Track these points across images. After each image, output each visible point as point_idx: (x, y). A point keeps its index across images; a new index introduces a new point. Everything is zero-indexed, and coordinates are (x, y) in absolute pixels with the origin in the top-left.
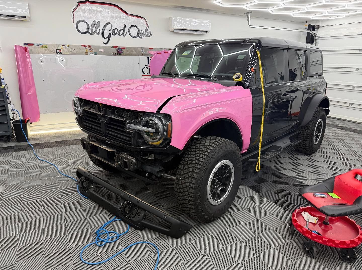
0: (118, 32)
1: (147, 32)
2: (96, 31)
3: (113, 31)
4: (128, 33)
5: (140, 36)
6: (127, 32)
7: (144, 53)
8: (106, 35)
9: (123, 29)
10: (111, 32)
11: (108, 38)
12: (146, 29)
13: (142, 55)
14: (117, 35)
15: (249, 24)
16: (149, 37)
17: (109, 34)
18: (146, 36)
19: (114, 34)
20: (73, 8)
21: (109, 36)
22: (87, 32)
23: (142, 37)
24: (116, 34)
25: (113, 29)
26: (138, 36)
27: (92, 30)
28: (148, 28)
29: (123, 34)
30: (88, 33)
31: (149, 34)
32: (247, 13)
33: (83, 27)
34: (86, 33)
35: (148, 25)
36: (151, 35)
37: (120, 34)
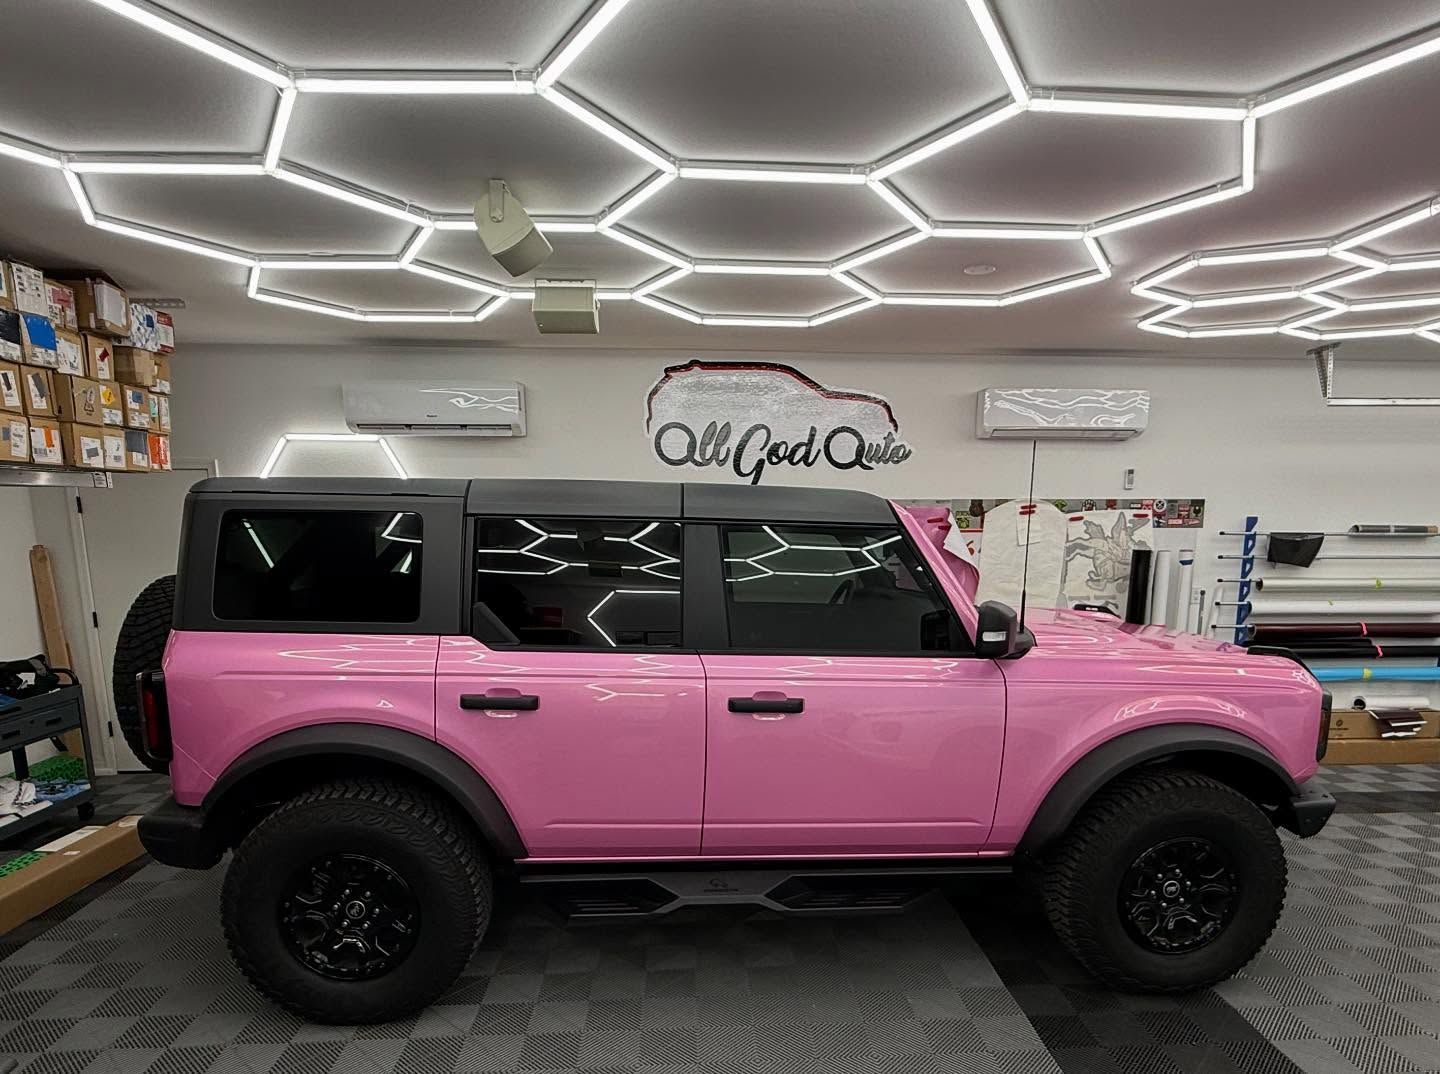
0: (789, 450)
1: (893, 446)
2: (716, 453)
3: (773, 451)
4: (822, 452)
5: (864, 461)
6: (819, 450)
8: (747, 465)
9: (806, 442)
10: (764, 455)
11: (753, 475)
14: (786, 462)
15: (1325, 394)
16: (898, 462)
17: (759, 460)
18: (887, 464)
19: (775, 460)
20: (650, 390)
21: (759, 466)
22: (689, 458)
23: (873, 464)
24: (781, 460)
25: (771, 443)
26: (857, 462)
27: (702, 454)
28: (894, 434)
29: (805, 458)
30: (690, 464)
31: (899, 456)
32: (1319, 351)
33: (675, 445)
34: (687, 461)
35: (894, 422)
36: (906, 456)
37: (795, 461)
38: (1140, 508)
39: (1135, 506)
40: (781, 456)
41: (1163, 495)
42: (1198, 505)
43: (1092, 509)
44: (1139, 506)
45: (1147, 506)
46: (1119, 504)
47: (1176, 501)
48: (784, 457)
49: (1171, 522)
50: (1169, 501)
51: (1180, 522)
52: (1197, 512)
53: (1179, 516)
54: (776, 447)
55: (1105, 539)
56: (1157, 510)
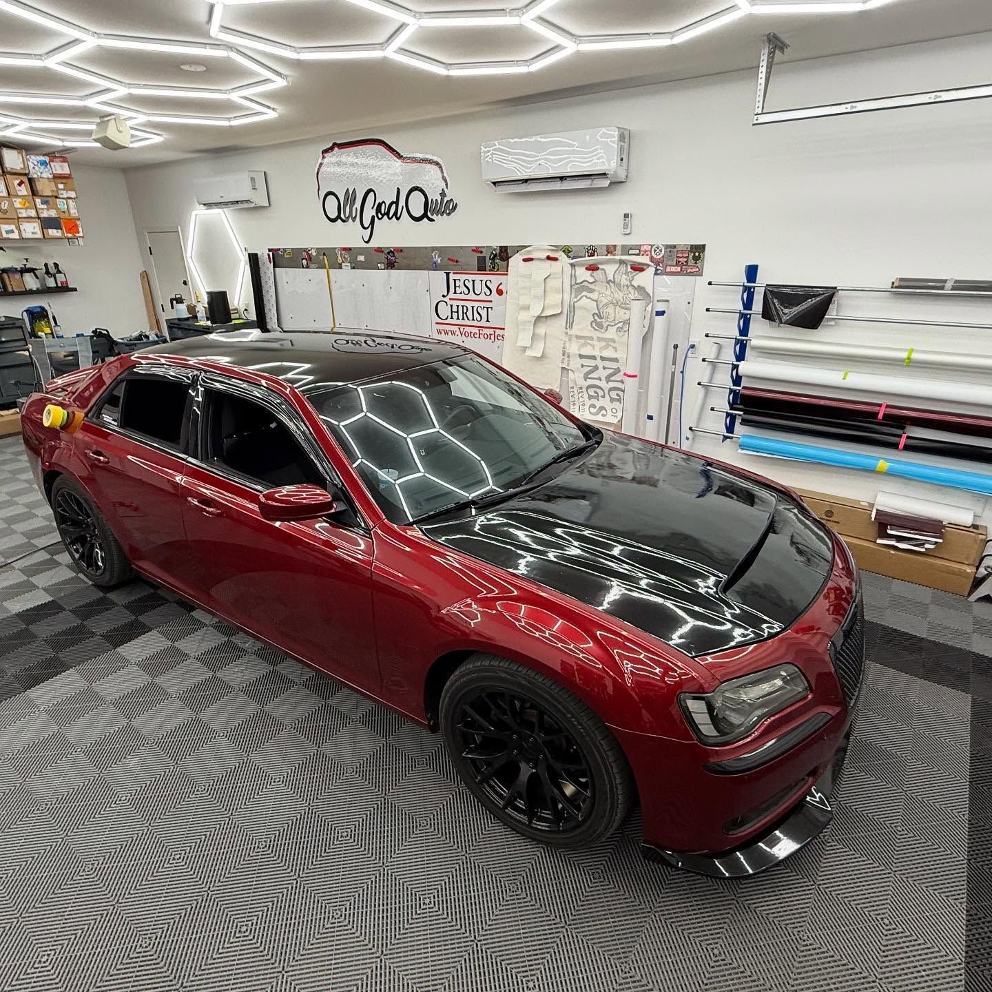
0: (387, 209)
1: (445, 200)
3: (378, 210)
4: (405, 208)
5: (429, 214)
6: (403, 207)
7: (439, 261)
8: (366, 221)
9: (395, 200)
10: (374, 212)
11: (370, 229)
12: (443, 194)
13: (436, 267)
14: (386, 217)
16: (449, 214)
17: (372, 217)
18: (442, 215)
19: (380, 216)
21: (372, 222)
23: (434, 217)
24: (383, 215)
25: (377, 203)
26: (425, 215)
28: (445, 189)
29: (395, 214)
30: (340, 221)
31: (449, 208)
35: (445, 180)
36: (455, 207)
37: (391, 216)
38: (638, 255)
39: (634, 252)
40: (383, 212)
41: (662, 240)
42: (698, 251)
43: (594, 255)
44: (637, 252)
45: (645, 251)
46: (619, 249)
47: (675, 247)
48: (385, 214)
49: (669, 269)
50: (667, 247)
51: (678, 269)
52: (696, 259)
53: (678, 264)
54: (380, 205)
55: (608, 282)
56: (655, 256)
